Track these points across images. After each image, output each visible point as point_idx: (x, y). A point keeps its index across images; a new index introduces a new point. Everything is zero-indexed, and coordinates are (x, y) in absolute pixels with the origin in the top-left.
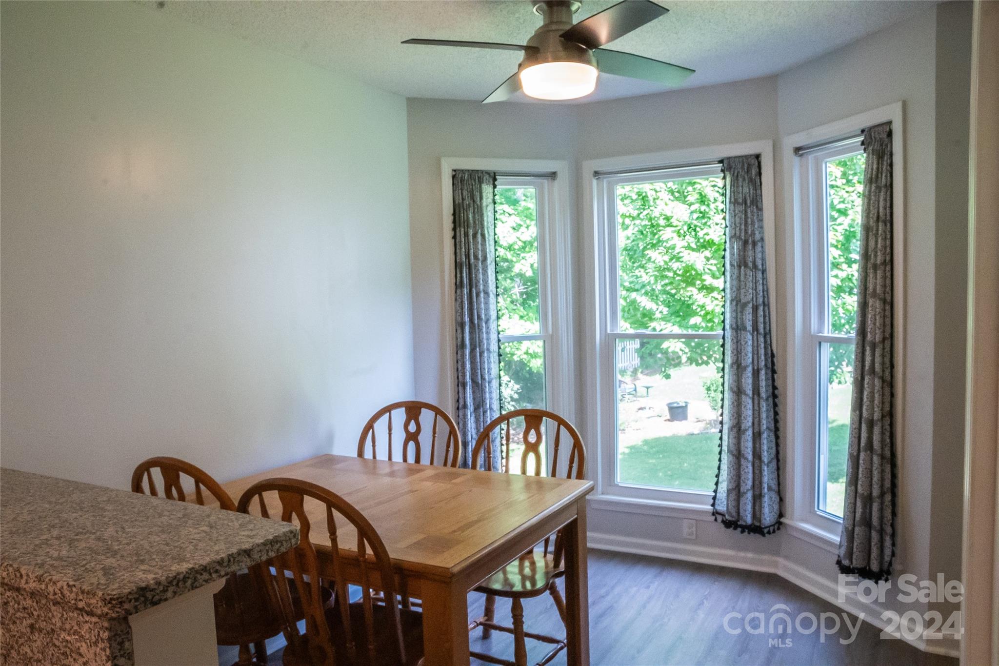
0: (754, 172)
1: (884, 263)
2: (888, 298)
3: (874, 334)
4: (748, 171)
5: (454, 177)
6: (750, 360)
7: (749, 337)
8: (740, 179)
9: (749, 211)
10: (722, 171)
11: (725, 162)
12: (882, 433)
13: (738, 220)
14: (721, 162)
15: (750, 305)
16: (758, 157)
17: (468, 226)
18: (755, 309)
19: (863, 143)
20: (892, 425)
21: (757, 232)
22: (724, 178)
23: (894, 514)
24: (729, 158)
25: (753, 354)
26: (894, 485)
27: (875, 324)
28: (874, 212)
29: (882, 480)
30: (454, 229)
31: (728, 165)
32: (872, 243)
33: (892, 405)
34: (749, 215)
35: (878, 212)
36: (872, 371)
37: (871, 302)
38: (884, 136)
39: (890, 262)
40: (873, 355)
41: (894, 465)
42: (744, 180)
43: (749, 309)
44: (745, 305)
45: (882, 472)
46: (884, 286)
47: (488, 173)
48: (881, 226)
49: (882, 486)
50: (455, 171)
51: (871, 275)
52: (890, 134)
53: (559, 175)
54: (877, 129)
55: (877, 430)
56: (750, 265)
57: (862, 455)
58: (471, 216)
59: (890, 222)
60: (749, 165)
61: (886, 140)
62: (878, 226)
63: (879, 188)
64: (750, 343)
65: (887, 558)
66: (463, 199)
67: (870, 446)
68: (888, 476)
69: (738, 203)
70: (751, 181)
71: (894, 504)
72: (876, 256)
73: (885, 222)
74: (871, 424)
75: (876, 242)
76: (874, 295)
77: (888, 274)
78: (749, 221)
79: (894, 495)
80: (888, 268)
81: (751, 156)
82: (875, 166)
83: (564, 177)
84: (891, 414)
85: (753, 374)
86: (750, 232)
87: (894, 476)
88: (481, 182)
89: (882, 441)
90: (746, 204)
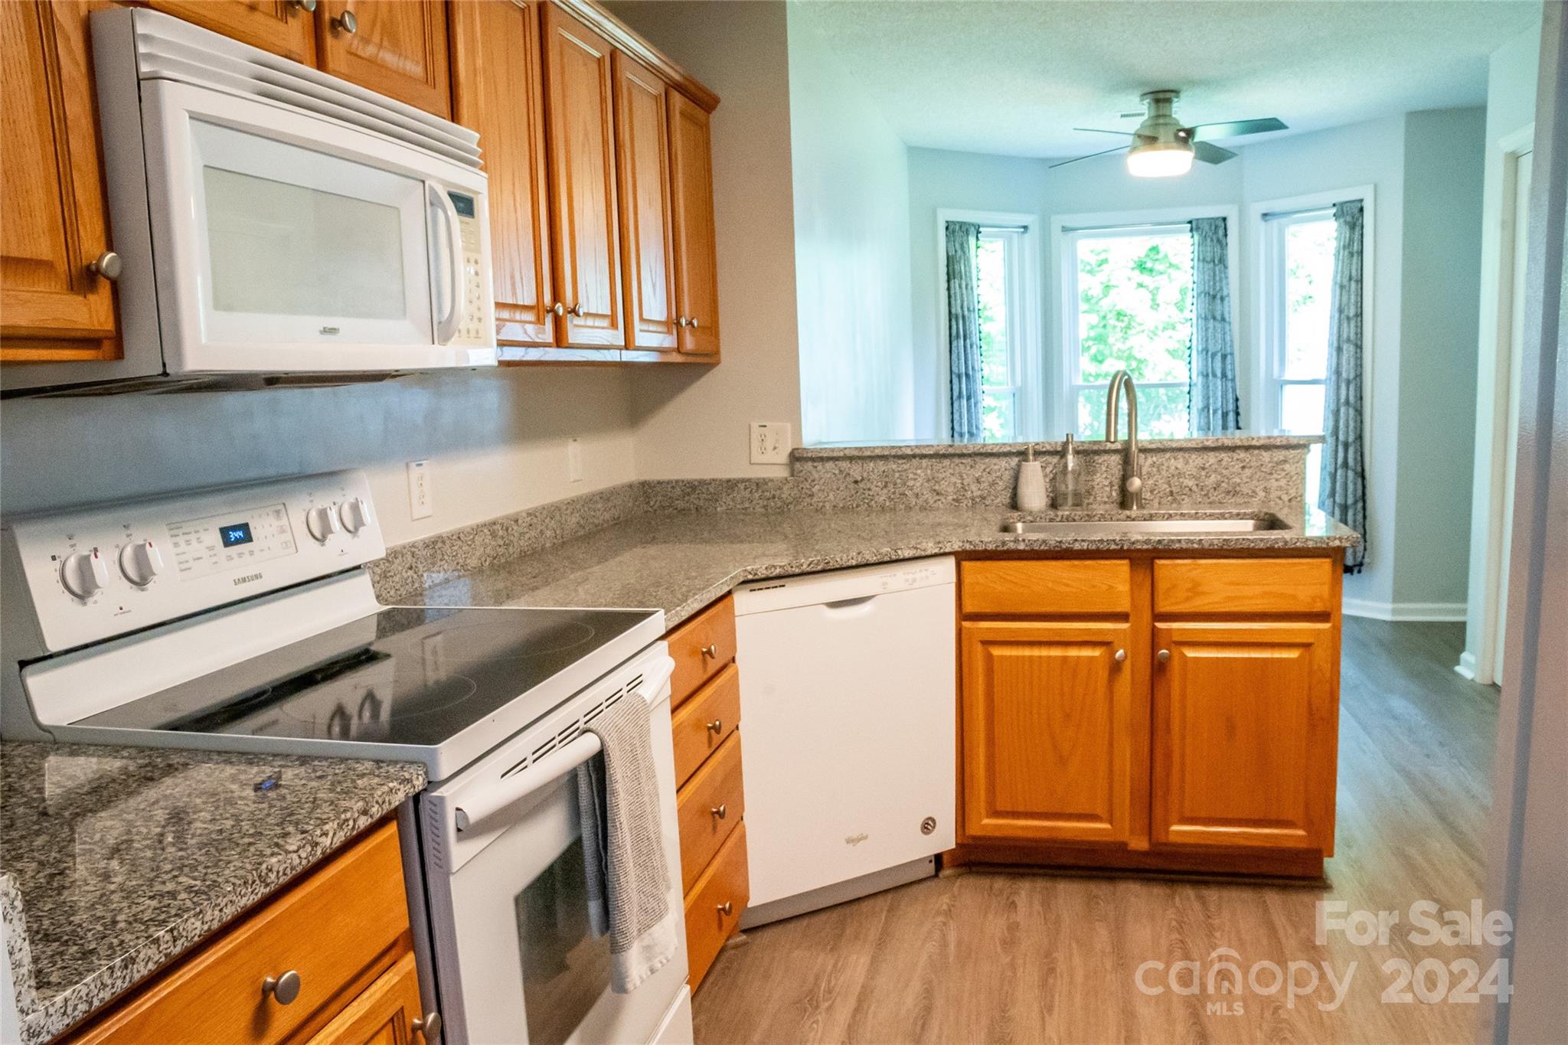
0: (1221, 232)
1: (1356, 315)
2: (1359, 343)
3: (1347, 372)
4: (1216, 232)
5: (947, 228)
6: (1220, 404)
7: (1219, 382)
8: (1209, 240)
9: (1217, 268)
10: (1191, 230)
11: (1194, 223)
12: (1355, 453)
13: (1207, 277)
14: (1190, 222)
15: (1220, 354)
16: (1224, 219)
17: (961, 279)
18: (1224, 357)
19: (1334, 215)
20: (1361, 446)
21: (1224, 288)
22: (1192, 237)
23: (1365, 517)
24: (1197, 220)
25: (1222, 398)
26: (1364, 494)
27: (1349, 364)
28: (1347, 273)
29: (1355, 490)
30: (948, 281)
31: (1194, 225)
32: (1345, 299)
33: (1361, 430)
34: (1217, 272)
35: (1350, 273)
36: (1347, 403)
37: (1345, 347)
38: (1356, 211)
39: (1360, 315)
40: (1348, 390)
41: (1363, 478)
42: (1212, 240)
43: (1219, 357)
44: (1214, 355)
45: (1355, 484)
46: (1356, 334)
47: (973, 225)
48: (1353, 284)
49: (1355, 496)
50: (947, 222)
51: (1345, 325)
52: (1361, 210)
53: (1031, 228)
54: (1348, 204)
55: (1351, 451)
56: (1219, 317)
57: (1339, 472)
58: (963, 268)
59: (1360, 281)
60: (1216, 227)
61: (1357, 215)
62: (1350, 285)
63: (1352, 254)
64: (1220, 388)
65: (1360, 555)
66: (956, 251)
67: (1345, 464)
68: (1359, 487)
69: (1207, 262)
70: (1219, 241)
71: (1364, 508)
72: (1349, 309)
73: (1357, 281)
74: (1346, 446)
75: (1349, 299)
76: (1348, 340)
77: (1359, 324)
78: (1217, 278)
79: (1364, 502)
80: (1359, 319)
81: (1218, 218)
82: (1348, 235)
83: (1035, 229)
84: (1360, 437)
85: (1223, 416)
86: (1218, 288)
87: (1364, 487)
88: (967, 233)
89: (1355, 459)
90: (1214, 261)
